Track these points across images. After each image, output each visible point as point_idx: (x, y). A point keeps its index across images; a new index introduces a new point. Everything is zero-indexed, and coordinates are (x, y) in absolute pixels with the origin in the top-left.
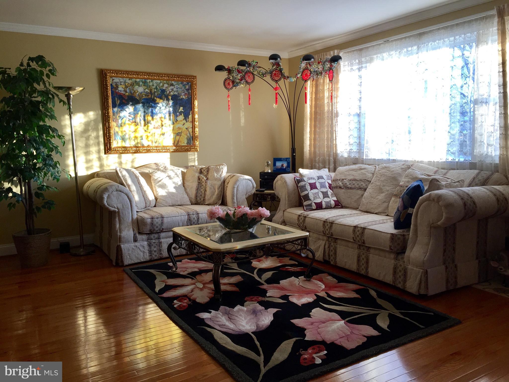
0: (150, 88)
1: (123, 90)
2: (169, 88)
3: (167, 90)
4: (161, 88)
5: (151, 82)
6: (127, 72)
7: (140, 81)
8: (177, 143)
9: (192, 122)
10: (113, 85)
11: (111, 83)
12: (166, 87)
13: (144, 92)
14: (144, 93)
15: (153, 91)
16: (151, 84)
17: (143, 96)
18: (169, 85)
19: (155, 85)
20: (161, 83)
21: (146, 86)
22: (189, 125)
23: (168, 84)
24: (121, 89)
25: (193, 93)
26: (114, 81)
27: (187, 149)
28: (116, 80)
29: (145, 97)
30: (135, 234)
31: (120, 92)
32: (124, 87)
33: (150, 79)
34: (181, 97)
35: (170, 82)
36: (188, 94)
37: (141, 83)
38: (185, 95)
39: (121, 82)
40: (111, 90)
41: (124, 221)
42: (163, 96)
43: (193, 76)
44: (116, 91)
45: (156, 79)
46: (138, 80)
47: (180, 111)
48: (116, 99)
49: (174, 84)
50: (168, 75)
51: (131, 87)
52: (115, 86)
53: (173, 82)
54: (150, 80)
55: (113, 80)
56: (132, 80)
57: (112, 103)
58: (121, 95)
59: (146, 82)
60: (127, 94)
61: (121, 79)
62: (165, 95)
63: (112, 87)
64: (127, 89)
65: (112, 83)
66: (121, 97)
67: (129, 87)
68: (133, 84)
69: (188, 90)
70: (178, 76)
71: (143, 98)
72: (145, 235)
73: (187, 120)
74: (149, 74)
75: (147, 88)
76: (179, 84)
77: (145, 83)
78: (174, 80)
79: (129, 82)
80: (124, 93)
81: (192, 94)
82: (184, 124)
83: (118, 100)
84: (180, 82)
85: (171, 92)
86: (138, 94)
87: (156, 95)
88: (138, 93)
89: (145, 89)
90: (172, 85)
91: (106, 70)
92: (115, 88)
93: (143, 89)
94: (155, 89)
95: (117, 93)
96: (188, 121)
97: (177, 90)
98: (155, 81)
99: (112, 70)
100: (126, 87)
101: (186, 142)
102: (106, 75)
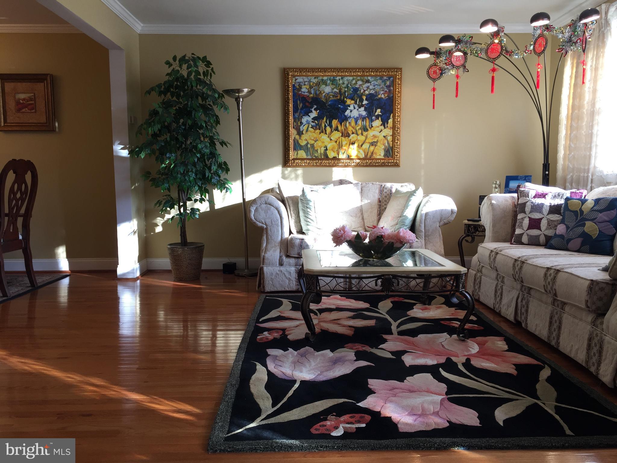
0: (339, 87)
1: (307, 91)
2: (364, 86)
3: (361, 88)
4: (353, 86)
5: (341, 80)
6: (313, 70)
7: (327, 79)
8: (371, 155)
9: (393, 128)
10: (296, 85)
11: (293, 84)
12: (360, 85)
13: (332, 92)
14: (332, 94)
15: (343, 91)
16: (341, 82)
17: (330, 97)
18: (364, 81)
19: (346, 82)
20: (353, 80)
21: (335, 85)
22: (388, 132)
23: (362, 81)
24: (304, 89)
25: (396, 90)
26: (298, 81)
27: (383, 163)
28: (300, 80)
29: (333, 99)
30: (281, 257)
31: (303, 93)
32: (308, 87)
33: (339, 76)
34: (379, 96)
35: (366, 78)
36: (389, 92)
37: (329, 82)
38: (384, 94)
39: (305, 82)
40: (293, 92)
41: (272, 240)
42: (356, 95)
43: (397, 69)
44: (299, 93)
45: (347, 76)
46: (325, 78)
47: (376, 114)
48: (299, 102)
49: (371, 80)
50: (363, 70)
51: (316, 87)
52: (298, 87)
53: (369, 78)
54: (340, 78)
55: (296, 80)
56: (318, 78)
57: (293, 107)
58: (303, 97)
59: (335, 80)
60: (312, 95)
61: (305, 78)
62: (358, 94)
63: (295, 88)
64: (312, 89)
65: (295, 83)
66: (304, 99)
67: (314, 88)
68: (319, 83)
69: (388, 87)
70: (376, 70)
71: (331, 99)
72: (293, 259)
73: (386, 125)
74: (339, 70)
75: (336, 86)
76: (377, 80)
77: (333, 81)
78: (370, 76)
79: (314, 81)
80: (308, 95)
81: (393, 92)
82: (381, 131)
83: (300, 103)
84: (378, 78)
85: (366, 90)
86: (325, 96)
87: (347, 95)
88: (324, 94)
89: (333, 89)
90: (368, 81)
91: (289, 69)
92: (297, 89)
93: (330, 89)
94: (345, 88)
95: (299, 95)
96: (387, 127)
97: (374, 87)
98: (346, 77)
99: (295, 68)
100: (311, 87)
101: (382, 153)
102: (288, 75)
